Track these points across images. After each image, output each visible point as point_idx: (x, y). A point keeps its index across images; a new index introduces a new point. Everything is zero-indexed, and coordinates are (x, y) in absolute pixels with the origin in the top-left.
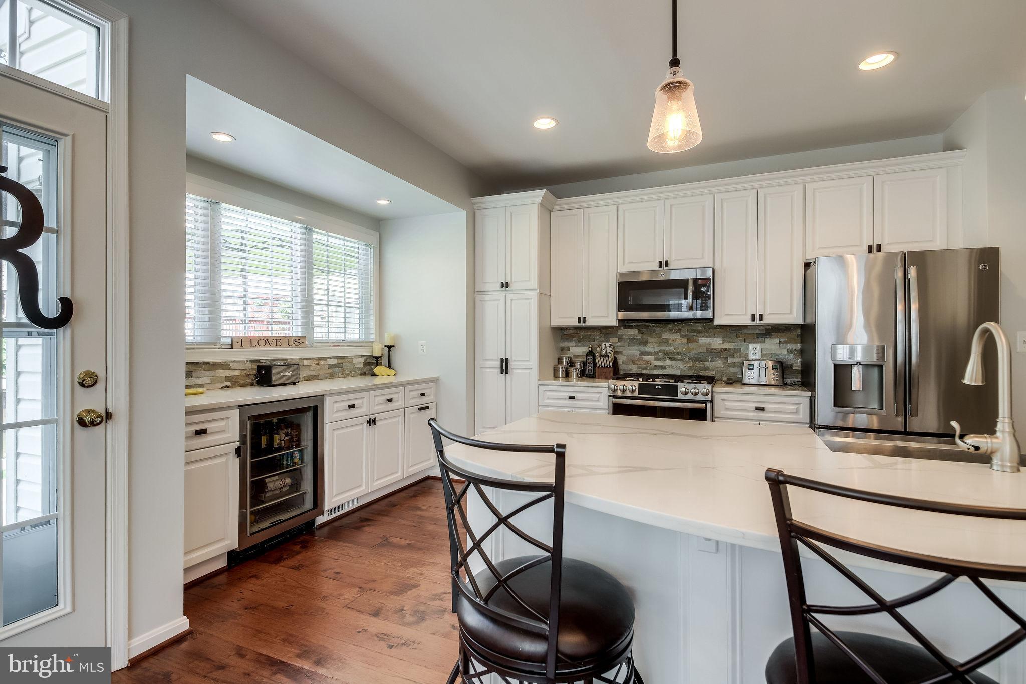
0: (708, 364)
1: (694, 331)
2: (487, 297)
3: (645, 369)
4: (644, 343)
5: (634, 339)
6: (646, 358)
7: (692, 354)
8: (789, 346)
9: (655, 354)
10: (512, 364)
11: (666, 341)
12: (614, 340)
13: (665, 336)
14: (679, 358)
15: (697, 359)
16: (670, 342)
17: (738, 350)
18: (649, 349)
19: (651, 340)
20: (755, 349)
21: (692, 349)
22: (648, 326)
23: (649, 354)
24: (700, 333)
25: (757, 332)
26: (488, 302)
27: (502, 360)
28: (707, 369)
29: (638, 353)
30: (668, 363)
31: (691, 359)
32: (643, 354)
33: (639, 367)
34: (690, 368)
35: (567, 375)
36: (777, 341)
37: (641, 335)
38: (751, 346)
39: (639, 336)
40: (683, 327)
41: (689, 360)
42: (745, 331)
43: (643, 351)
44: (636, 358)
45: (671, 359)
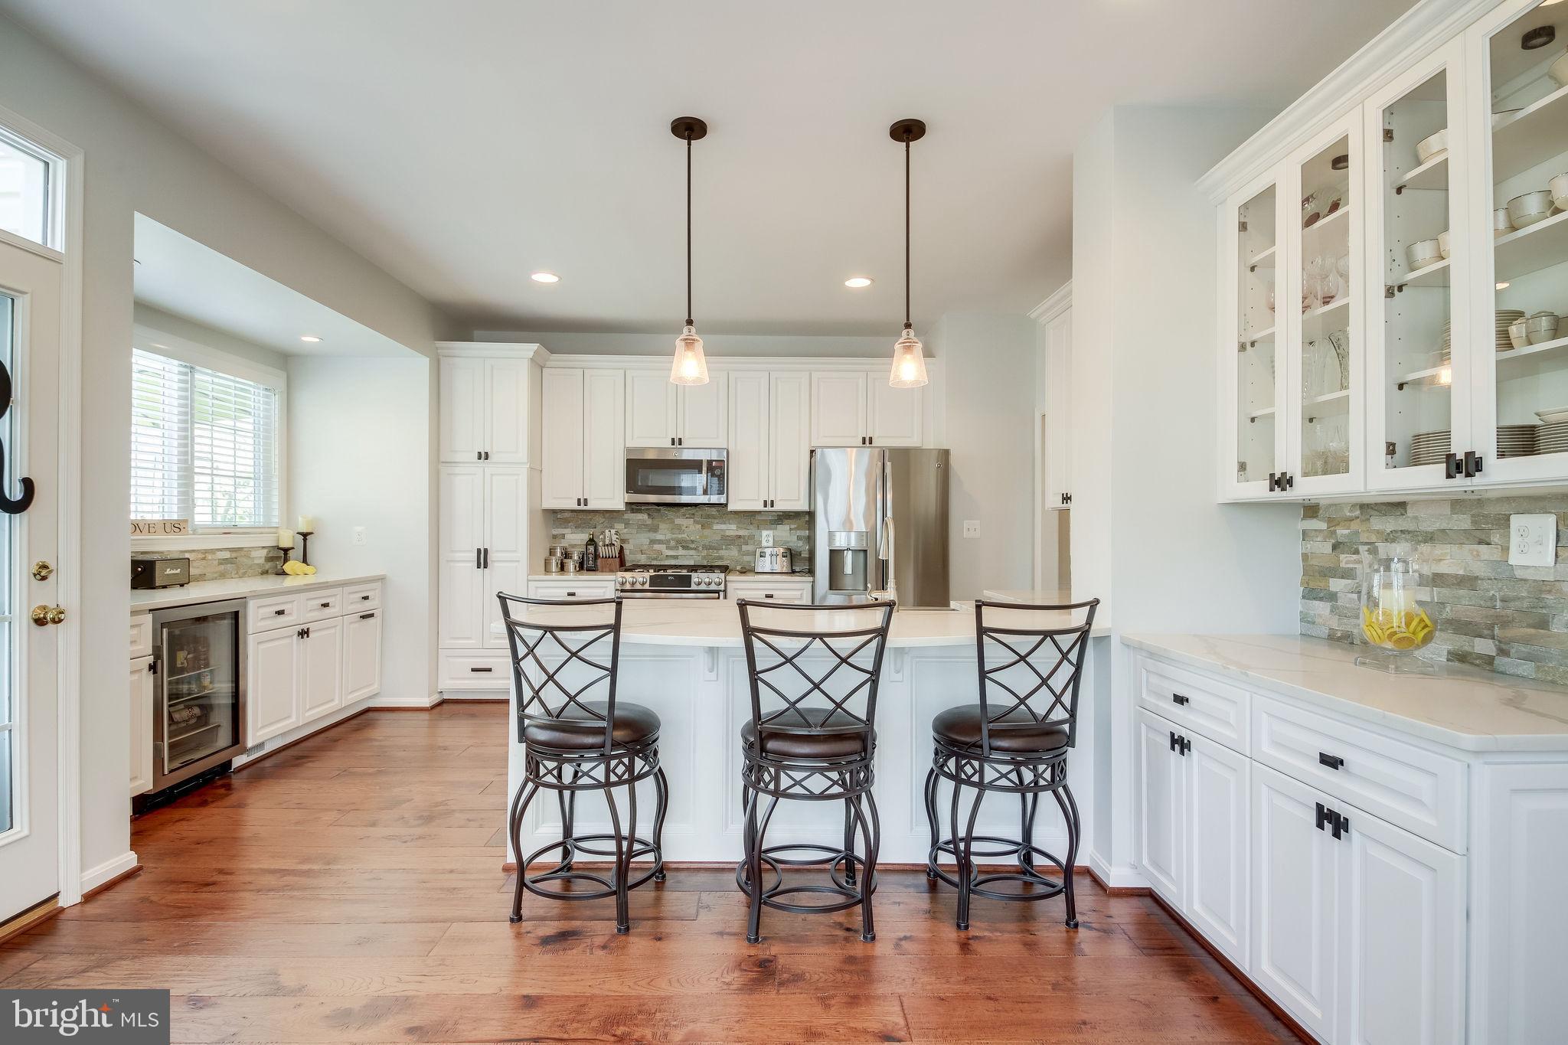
0: (722, 553)
1: (708, 516)
2: (458, 470)
3: (655, 559)
4: (654, 529)
5: (644, 525)
6: (657, 547)
7: (706, 542)
8: (799, 533)
9: (666, 542)
10: (494, 555)
11: (679, 528)
12: (619, 526)
13: (678, 521)
14: (693, 546)
15: (712, 547)
16: (683, 528)
17: (751, 537)
18: (659, 537)
19: (662, 526)
20: (768, 536)
21: (707, 537)
22: (659, 510)
23: (660, 542)
24: (715, 518)
25: (770, 519)
26: (459, 476)
27: (479, 551)
28: (721, 558)
29: (647, 541)
30: (681, 552)
31: (705, 547)
32: (653, 542)
33: (649, 558)
34: (704, 558)
35: (562, 569)
36: (787, 527)
37: (651, 520)
38: (765, 533)
39: (649, 522)
40: (696, 512)
42: (758, 517)
43: (653, 538)
44: (645, 547)
45: (684, 548)
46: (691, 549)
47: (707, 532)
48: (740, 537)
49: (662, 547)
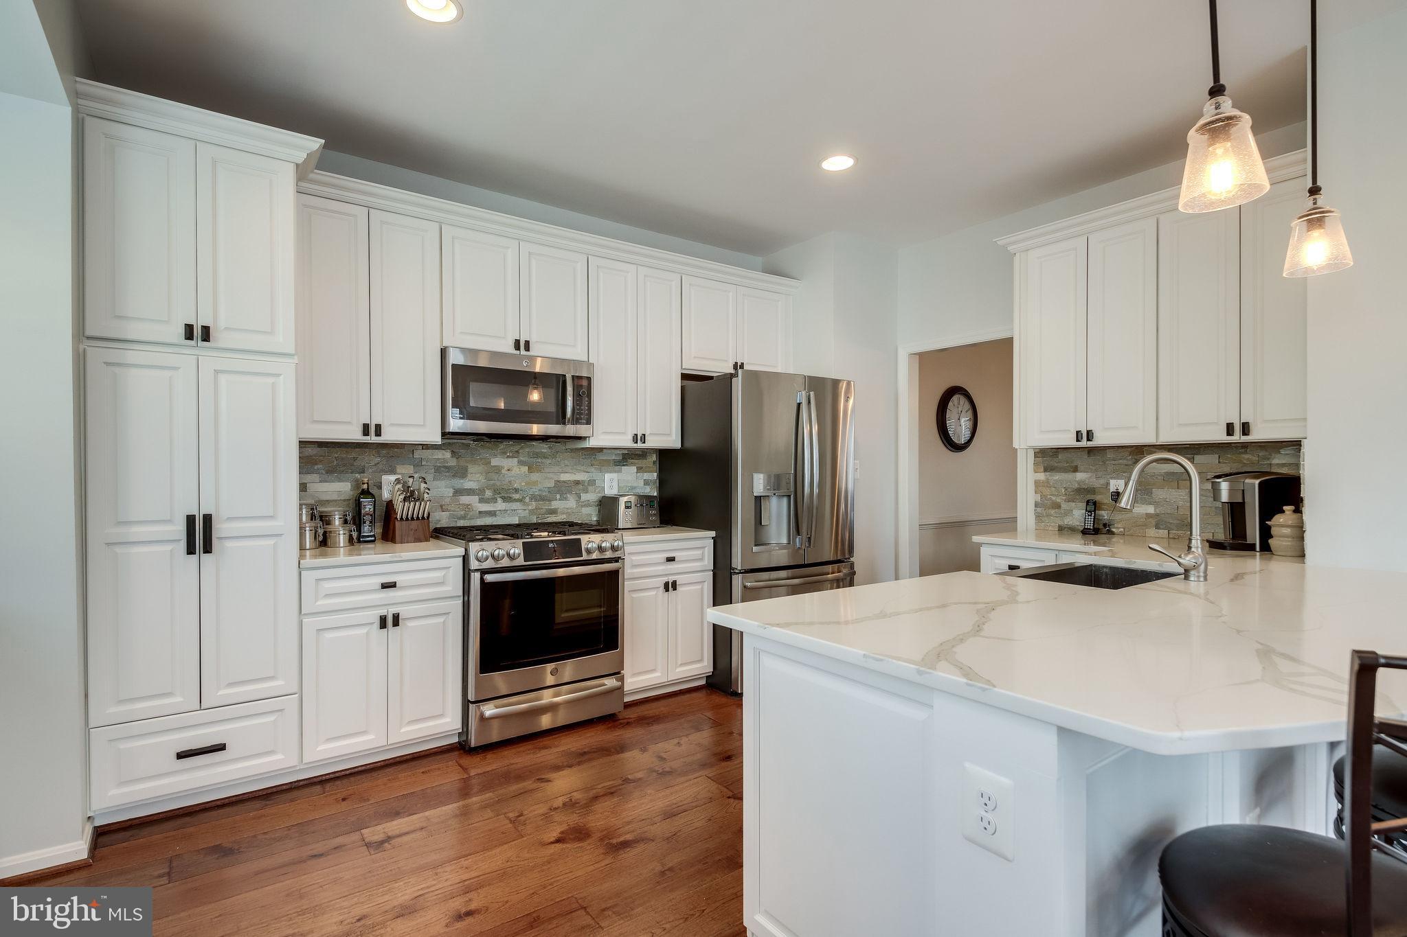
0: (555, 504)
1: (537, 455)
2: (133, 355)
3: (463, 518)
4: (462, 473)
5: (445, 467)
6: (465, 499)
7: (535, 490)
8: (647, 476)
9: (479, 492)
10: (219, 529)
11: (498, 470)
12: (405, 470)
13: (495, 462)
14: (516, 496)
15: (542, 499)
16: (503, 471)
17: (592, 482)
18: (468, 484)
19: (472, 469)
20: (612, 480)
21: (535, 483)
22: (468, 445)
23: (470, 492)
24: (545, 458)
25: (614, 457)
26: (134, 371)
27: (191, 520)
28: (554, 512)
29: (450, 492)
30: (500, 505)
31: (533, 498)
32: (458, 492)
33: (452, 517)
34: (532, 512)
35: (324, 542)
36: (634, 469)
37: (455, 460)
38: (608, 476)
39: (453, 462)
40: (522, 448)
41: (531, 499)
42: (600, 457)
43: (459, 486)
44: (448, 500)
45: (505, 499)
46: (516, 500)
47: (535, 477)
48: (577, 483)
49: (473, 500)
